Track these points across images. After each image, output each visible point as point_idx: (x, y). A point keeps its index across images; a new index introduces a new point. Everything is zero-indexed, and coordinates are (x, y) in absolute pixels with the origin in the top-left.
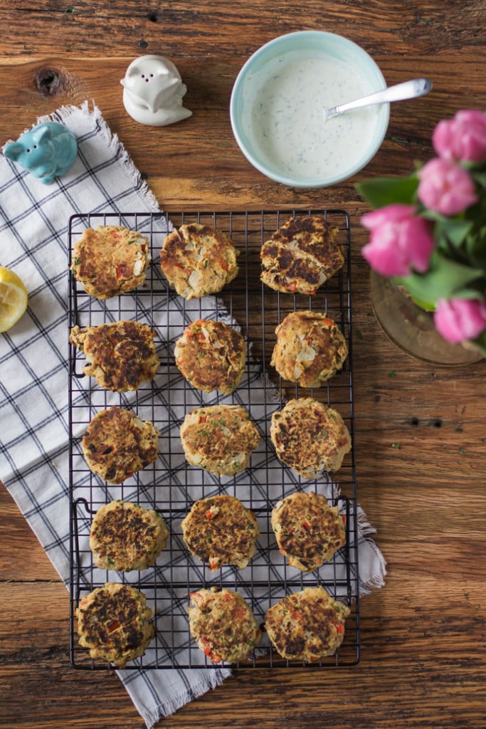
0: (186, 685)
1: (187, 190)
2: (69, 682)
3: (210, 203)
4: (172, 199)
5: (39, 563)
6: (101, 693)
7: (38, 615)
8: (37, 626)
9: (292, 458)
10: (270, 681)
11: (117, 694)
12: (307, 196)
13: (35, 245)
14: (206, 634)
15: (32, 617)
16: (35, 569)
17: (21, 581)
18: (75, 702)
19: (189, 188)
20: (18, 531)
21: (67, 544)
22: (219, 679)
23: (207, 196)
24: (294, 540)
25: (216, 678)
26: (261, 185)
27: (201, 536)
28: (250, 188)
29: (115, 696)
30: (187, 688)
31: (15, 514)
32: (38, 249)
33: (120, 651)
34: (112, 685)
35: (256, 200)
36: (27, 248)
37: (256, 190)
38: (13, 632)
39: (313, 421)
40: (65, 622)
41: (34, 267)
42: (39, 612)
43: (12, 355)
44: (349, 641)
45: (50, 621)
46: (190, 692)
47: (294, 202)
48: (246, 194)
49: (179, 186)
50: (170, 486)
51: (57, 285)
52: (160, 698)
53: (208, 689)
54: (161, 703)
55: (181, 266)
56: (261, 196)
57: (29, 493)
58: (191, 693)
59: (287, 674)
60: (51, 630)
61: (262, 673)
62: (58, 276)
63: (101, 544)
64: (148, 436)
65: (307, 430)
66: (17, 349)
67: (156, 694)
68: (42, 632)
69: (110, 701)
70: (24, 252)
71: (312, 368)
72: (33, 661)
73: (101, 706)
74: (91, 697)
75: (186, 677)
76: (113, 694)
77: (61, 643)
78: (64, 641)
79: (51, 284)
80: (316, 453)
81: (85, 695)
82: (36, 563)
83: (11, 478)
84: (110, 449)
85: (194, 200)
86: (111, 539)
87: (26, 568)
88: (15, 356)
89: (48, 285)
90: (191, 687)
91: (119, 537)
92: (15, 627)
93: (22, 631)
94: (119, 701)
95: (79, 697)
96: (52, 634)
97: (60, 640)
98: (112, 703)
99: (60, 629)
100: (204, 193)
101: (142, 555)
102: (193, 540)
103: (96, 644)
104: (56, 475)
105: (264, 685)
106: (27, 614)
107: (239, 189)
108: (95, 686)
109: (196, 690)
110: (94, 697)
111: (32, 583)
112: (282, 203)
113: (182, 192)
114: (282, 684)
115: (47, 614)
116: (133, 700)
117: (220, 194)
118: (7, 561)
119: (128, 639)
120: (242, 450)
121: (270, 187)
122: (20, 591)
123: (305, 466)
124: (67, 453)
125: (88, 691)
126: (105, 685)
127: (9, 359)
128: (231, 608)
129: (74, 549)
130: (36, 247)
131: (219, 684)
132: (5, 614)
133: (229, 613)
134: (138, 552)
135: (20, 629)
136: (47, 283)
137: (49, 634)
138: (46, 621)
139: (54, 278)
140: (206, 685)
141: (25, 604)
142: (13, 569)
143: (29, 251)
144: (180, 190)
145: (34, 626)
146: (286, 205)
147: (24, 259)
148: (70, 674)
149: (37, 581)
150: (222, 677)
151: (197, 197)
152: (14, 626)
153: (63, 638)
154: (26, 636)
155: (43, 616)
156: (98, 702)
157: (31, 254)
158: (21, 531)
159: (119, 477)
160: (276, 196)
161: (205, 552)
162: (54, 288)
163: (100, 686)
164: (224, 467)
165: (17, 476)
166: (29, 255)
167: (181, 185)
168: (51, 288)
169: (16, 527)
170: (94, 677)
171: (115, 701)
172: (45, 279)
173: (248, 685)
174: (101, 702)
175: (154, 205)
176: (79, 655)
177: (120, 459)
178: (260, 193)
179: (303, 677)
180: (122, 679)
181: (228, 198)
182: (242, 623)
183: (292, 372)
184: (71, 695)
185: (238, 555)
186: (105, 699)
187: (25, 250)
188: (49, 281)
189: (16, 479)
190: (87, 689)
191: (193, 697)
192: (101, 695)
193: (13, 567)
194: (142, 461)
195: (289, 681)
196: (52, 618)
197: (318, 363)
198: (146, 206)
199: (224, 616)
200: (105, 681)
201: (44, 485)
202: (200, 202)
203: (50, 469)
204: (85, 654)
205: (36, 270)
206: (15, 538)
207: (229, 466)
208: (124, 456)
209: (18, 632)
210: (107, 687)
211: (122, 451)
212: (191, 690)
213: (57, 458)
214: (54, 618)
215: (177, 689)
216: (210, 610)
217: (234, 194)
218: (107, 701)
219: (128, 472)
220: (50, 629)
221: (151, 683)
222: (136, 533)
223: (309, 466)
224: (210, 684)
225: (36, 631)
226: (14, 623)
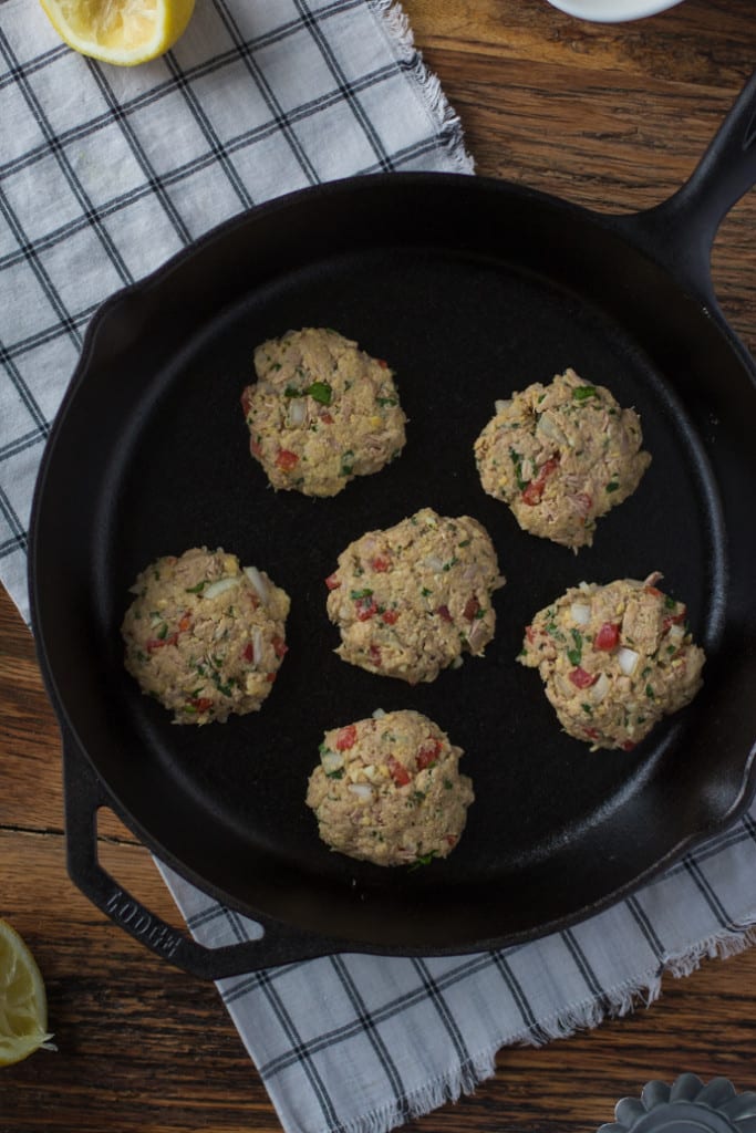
0: (395, 1090)
1: (480, 23)
2: (94, 1058)
3: (527, 57)
4: (445, 38)
6: (160, 1090)
7: (45, 907)
10: (526, 1107)
11: (194, 1095)
12: (739, 72)
13: (133, 97)
16: (49, 806)
17: (16, 829)
18: (103, 1102)
19: (486, 18)
20: (20, 719)
22: (467, 1082)
23: (522, 43)
25: (460, 1079)
26: (642, 35)
28: (617, 39)
29: (188, 1099)
30: (397, 1096)
31: (20, 681)
32: (139, 107)
34: (187, 1074)
35: (627, 65)
36: (116, 102)
37: (630, 44)
40: (100, 928)
41: (127, 145)
42: (47, 900)
43: (60, 334)
44: (706, 1041)
45: (67, 921)
46: (403, 1106)
47: (708, 82)
48: (606, 48)
49: (465, 12)
51: (173, 192)
52: (337, 1112)
53: (444, 1101)
54: (337, 1123)
56: (638, 59)
58: (406, 1108)
59: (565, 1095)
61: (512, 1088)
62: (177, 171)
66: (71, 320)
67: (330, 1103)
69: (179, 1109)
70: (108, 109)
73: (156, 1117)
74: (138, 1096)
75: (396, 1073)
76: (186, 1095)
77: (86, 971)
79: (161, 187)
81: (124, 1090)
85: (492, 45)
87: (30, 801)
88: (66, 337)
89: (155, 189)
90: (407, 1094)
94: (196, 1111)
95: (111, 1092)
96: (71, 950)
97: (85, 964)
98: (182, 1114)
99: (88, 942)
100: (517, 33)
105: (513, 1114)
106: (20, 901)
107: (592, 36)
108: (148, 1072)
109: (417, 1101)
110: (143, 1095)
111: (40, 835)
112: (682, 80)
113: (470, 23)
114: (552, 1117)
115: (63, 907)
116: (280, 1113)
117: (550, 40)
121: (661, 41)
122: (11, 849)
125: (131, 1082)
126: (171, 1073)
127: (52, 342)
130: (135, 101)
131: (467, 1093)
136: (151, 183)
137: (62, 949)
138: (60, 920)
139: (169, 175)
140: (439, 1093)
141: (19, 879)
143: (119, 108)
144: (464, 21)
146: (690, 85)
147: (106, 124)
148: (98, 1040)
150: (476, 1078)
151: (500, 40)
155: (53, 908)
156: (151, 1107)
157: (123, 115)
160: (671, 63)
162: (166, 196)
163: (160, 1075)
166: (117, 118)
167: (469, 10)
168: (159, 196)
169: (19, 709)
170: (149, 1055)
171: (187, 1109)
172: (147, 175)
173: (481, 1108)
174: (158, 1108)
175: (404, 36)
176: (123, 1001)
178: (638, 52)
179: (598, 1106)
180: (259, 1067)
181: (569, 52)
184: (96, 1086)
186: (167, 1103)
187: (109, 104)
188: (158, 180)
190: (131, 1076)
191: (409, 1115)
192: (157, 1094)
195: (567, 1111)
196: (72, 916)
198: (386, 37)
200: (172, 1066)
202: (507, 54)
204: (134, 1001)
205: (130, 152)
206: (14, 732)
210: (174, 1077)
212: (406, 1101)
214: (79, 917)
215: (375, 1097)
217: (581, 46)
218: (171, 1108)
220: (66, 939)
221: (320, 1081)
224: (447, 1090)
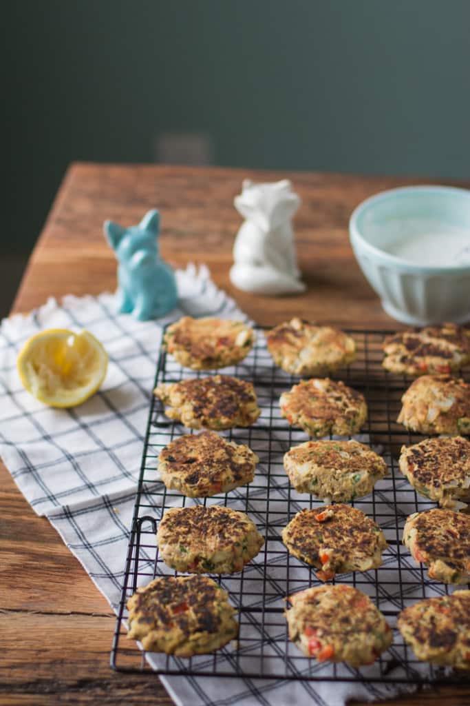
5: (79, 597)
7: (69, 646)
8: (65, 656)
9: (430, 474)
14: (313, 621)
15: (59, 647)
16: (73, 602)
21: (121, 580)
24: (436, 541)
27: (309, 537)
33: (187, 633)
38: (30, 661)
39: (453, 447)
42: (71, 643)
43: (79, 430)
45: (84, 652)
50: (268, 513)
55: (292, 344)
57: (79, 532)
60: (84, 662)
63: (172, 533)
64: (244, 454)
65: (447, 454)
66: (85, 425)
68: (71, 663)
71: (450, 413)
72: (51, 692)
77: (96, 676)
78: (101, 674)
80: (461, 469)
82: (75, 597)
83: (58, 513)
84: (193, 460)
86: (187, 529)
87: (61, 601)
88: (82, 430)
91: (197, 528)
92: (34, 656)
93: (43, 661)
96: (85, 666)
97: (96, 673)
99: (97, 662)
101: (227, 545)
102: (296, 539)
103: (153, 625)
104: (115, 522)
106: (54, 644)
111: (66, 616)
115: (82, 645)
118: (36, 593)
119: (200, 621)
120: (364, 468)
123: (446, 480)
124: (134, 502)
128: (349, 597)
129: (133, 556)
132: (23, 642)
133: (345, 603)
134: (221, 542)
135: (40, 658)
137: (80, 666)
138: (79, 652)
139: (139, 379)
141: (53, 634)
142: (42, 601)
143: (114, 360)
145: (62, 656)
149: (72, 613)
152: (33, 654)
153: (100, 671)
154: (47, 666)
155: (75, 647)
158: (59, 568)
159: (203, 483)
161: (313, 550)
164: (340, 480)
165: (66, 514)
177: (206, 468)
182: (365, 612)
183: (426, 415)
185: (358, 554)
189: (63, 516)
193: (42, 598)
194: (234, 473)
197: (457, 409)
199: (339, 605)
201: (99, 527)
203: (109, 515)
206: (53, 573)
207: (347, 480)
208: (211, 466)
209: (36, 661)
211: (209, 462)
213: (121, 506)
216: (318, 603)
219: (215, 480)
222: (221, 526)
223: (452, 480)
225: (62, 662)
226: (33, 652)
